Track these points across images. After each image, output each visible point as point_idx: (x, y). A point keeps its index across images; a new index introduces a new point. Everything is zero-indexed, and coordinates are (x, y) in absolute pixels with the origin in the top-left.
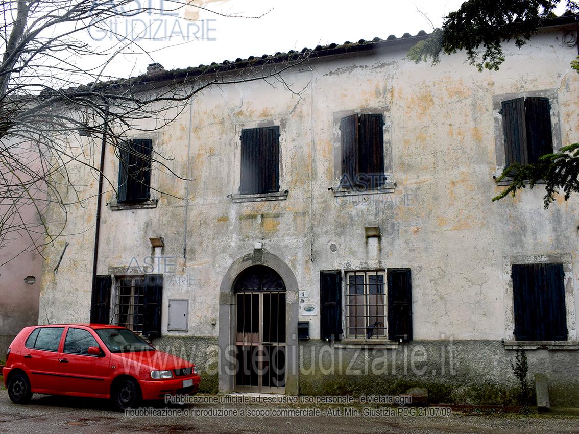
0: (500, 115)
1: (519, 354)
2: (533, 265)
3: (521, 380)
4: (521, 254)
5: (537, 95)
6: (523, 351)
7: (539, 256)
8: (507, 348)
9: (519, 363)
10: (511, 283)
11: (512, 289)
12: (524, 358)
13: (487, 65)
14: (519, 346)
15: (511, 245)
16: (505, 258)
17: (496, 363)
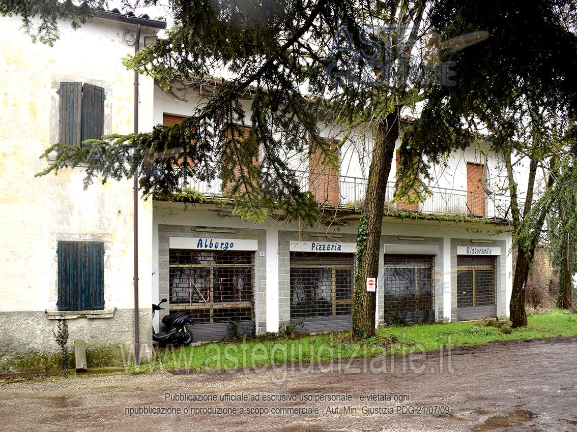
0: (58, 95)
1: (61, 323)
2: (78, 242)
3: (62, 346)
4: (67, 232)
5: (94, 83)
6: (65, 320)
7: (83, 234)
8: (50, 318)
9: (61, 331)
10: (57, 258)
11: (57, 264)
12: (65, 326)
13: (42, 38)
14: (61, 316)
15: (58, 222)
16: (52, 234)
17: (39, 332)
